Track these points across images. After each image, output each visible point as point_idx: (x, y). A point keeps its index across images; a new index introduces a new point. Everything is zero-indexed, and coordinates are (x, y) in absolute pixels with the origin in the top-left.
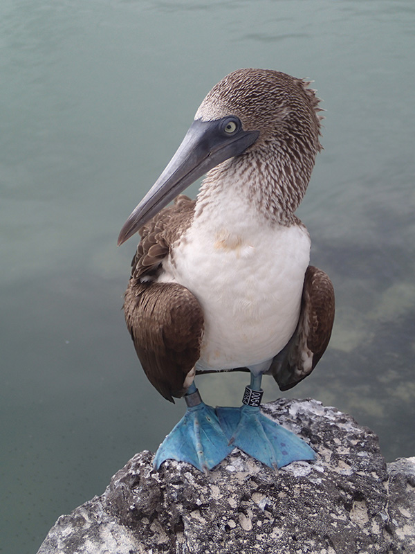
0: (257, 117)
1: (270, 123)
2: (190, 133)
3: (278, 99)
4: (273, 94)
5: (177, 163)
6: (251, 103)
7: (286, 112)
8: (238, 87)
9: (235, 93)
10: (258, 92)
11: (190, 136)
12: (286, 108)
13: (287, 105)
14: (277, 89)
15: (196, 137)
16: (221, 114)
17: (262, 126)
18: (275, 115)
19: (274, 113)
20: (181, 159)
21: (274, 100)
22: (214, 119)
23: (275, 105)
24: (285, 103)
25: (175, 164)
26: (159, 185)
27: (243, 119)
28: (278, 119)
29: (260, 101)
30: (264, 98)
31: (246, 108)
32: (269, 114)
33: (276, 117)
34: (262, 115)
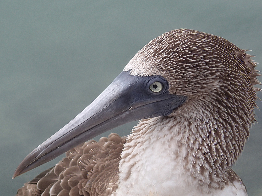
0: (185, 83)
1: (198, 92)
2: (115, 83)
3: (211, 70)
4: (208, 63)
5: (94, 110)
6: (183, 68)
7: (217, 84)
8: (174, 48)
9: (169, 54)
10: (193, 59)
11: (114, 86)
12: (218, 81)
13: (221, 78)
14: (214, 59)
15: (119, 89)
16: (149, 71)
17: (189, 93)
18: (205, 86)
19: (204, 83)
20: (99, 107)
21: (208, 70)
22: (142, 75)
23: (207, 76)
24: (218, 76)
25: (92, 110)
26: (70, 127)
27: (171, 82)
28: (208, 90)
29: (192, 68)
30: (197, 66)
31: (176, 72)
32: (199, 83)
33: (205, 87)
34: (192, 82)
